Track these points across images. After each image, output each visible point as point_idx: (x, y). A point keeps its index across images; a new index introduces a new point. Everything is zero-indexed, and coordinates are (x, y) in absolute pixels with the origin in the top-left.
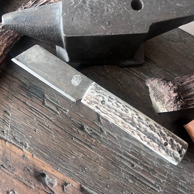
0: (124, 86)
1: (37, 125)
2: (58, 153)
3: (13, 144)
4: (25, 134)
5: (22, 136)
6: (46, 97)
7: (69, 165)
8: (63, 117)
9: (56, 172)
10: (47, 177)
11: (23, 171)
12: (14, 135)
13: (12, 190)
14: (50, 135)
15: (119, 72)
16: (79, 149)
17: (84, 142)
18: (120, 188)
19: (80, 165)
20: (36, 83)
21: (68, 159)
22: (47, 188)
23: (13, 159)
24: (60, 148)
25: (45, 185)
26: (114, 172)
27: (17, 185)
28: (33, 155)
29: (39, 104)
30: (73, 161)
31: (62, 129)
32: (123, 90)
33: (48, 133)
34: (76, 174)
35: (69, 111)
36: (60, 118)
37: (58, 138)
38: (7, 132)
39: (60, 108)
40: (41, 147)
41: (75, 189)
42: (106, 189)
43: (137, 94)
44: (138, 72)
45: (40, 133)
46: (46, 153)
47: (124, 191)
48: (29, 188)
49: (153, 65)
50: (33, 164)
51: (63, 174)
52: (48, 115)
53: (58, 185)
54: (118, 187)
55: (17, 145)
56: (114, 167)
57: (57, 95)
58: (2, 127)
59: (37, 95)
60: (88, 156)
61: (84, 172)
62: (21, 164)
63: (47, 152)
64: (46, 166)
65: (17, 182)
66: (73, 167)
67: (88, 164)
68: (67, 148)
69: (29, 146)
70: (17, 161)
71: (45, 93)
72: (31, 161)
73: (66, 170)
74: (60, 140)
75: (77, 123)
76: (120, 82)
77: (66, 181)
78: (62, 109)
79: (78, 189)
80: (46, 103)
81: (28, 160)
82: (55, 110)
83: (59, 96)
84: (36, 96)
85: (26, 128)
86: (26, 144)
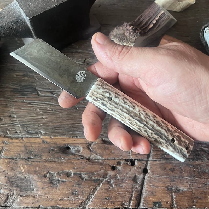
1: (43, 113)
2: (71, 125)
3: (30, 137)
4: (36, 125)
5: (34, 128)
6: (38, 89)
9: (77, 140)
10: (72, 148)
11: (49, 153)
12: (27, 130)
13: (48, 172)
14: (57, 115)
20: (24, 83)
22: (76, 156)
23: (36, 149)
24: (70, 121)
25: (73, 154)
27: (49, 166)
28: (51, 137)
29: (35, 97)
33: (55, 114)
37: (65, 114)
38: (20, 130)
39: (54, 92)
40: (55, 128)
41: (99, 144)
45: (48, 118)
46: (61, 130)
48: (61, 163)
50: (55, 144)
52: (47, 102)
53: (84, 149)
55: (33, 136)
58: (14, 129)
62: (45, 149)
63: (61, 128)
64: (66, 140)
65: (48, 164)
69: (44, 132)
70: (40, 148)
71: (36, 87)
72: (52, 143)
74: (67, 114)
77: (89, 143)
78: (56, 92)
79: (102, 143)
80: (41, 94)
81: (49, 143)
82: (50, 95)
83: (48, 84)
84: (30, 93)
85: (34, 120)
86: (41, 132)
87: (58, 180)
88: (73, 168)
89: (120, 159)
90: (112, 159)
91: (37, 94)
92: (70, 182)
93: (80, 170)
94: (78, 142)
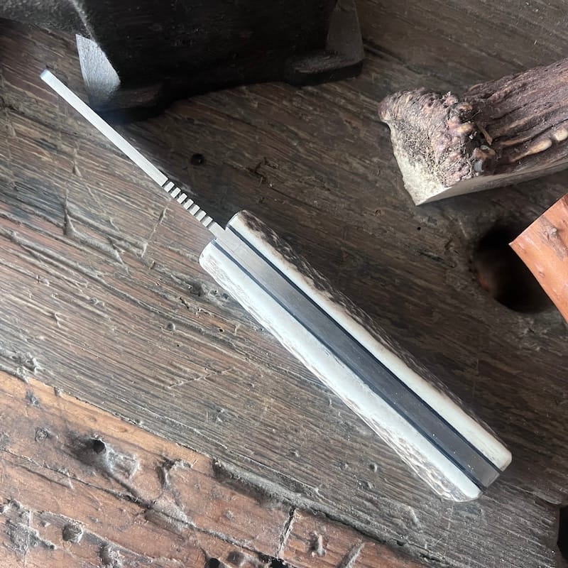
0: (311, 145)
1: (57, 301)
2: (133, 375)
4: (24, 333)
5: (15, 339)
6: (71, 210)
7: (172, 407)
8: (133, 265)
9: (132, 433)
10: (109, 449)
11: (34, 442)
13: (9, 499)
14: (99, 324)
15: (291, 101)
16: (195, 355)
17: (207, 332)
18: (331, 455)
19: (203, 402)
20: (34, 171)
21: (163, 388)
22: (113, 482)
24: (135, 360)
25: (105, 473)
26: (309, 412)
27: (21, 483)
28: (56, 392)
29: (54, 235)
30: (182, 393)
31: (134, 302)
32: (311, 159)
33: (95, 319)
34: (195, 430)
35: (147, 247)
36: (124, 270)
37: (126, 331)
39: (120, 239)
40: (79, 364)
41: (198, 474)
42: (290, 462)
43: (355, 164)
44: (350, 95)
45: (69, 324)
46: (97, 380)
47: (348, 463)
48: (58, 486)
49: (394, 66)
50: (61, 417)
51: (156, 435)
52: (86, 266)
53: (144, 470)
54: (327, 453)
55: (4, 367)
56: (310, 396)
57: (104, 200)
59: (43, 210)
60: (226, 371)
61: (220, 420)
62: (24, 422)
63: (98, 376)
64: (100, 419)
65: (19, 474)
66: (182, 412)
67: (228, 396)
68: (158, 357)
69: (42, 367)
70: (12, 415)
71: (68, 200)
72: (53, 410)
73: (165, 423)
74: (134, 335)
75: (177, 280)
76: (296, 134)
77: (167, 456)
78: (126, 241)
79: (208, 473)
80: (74, 230)
81: (43, 407)
82: (104, 246)
83: (110, 203)
84: (40, 213)
85: (23, 314)
86: (31, 362)
87: (34, 538)
88: (90, 518)
89: (245, 546)
90: (219, 537)
91: (62, 225)
92: (66, 555)
93: (108, 534)
94: (135, 440)
